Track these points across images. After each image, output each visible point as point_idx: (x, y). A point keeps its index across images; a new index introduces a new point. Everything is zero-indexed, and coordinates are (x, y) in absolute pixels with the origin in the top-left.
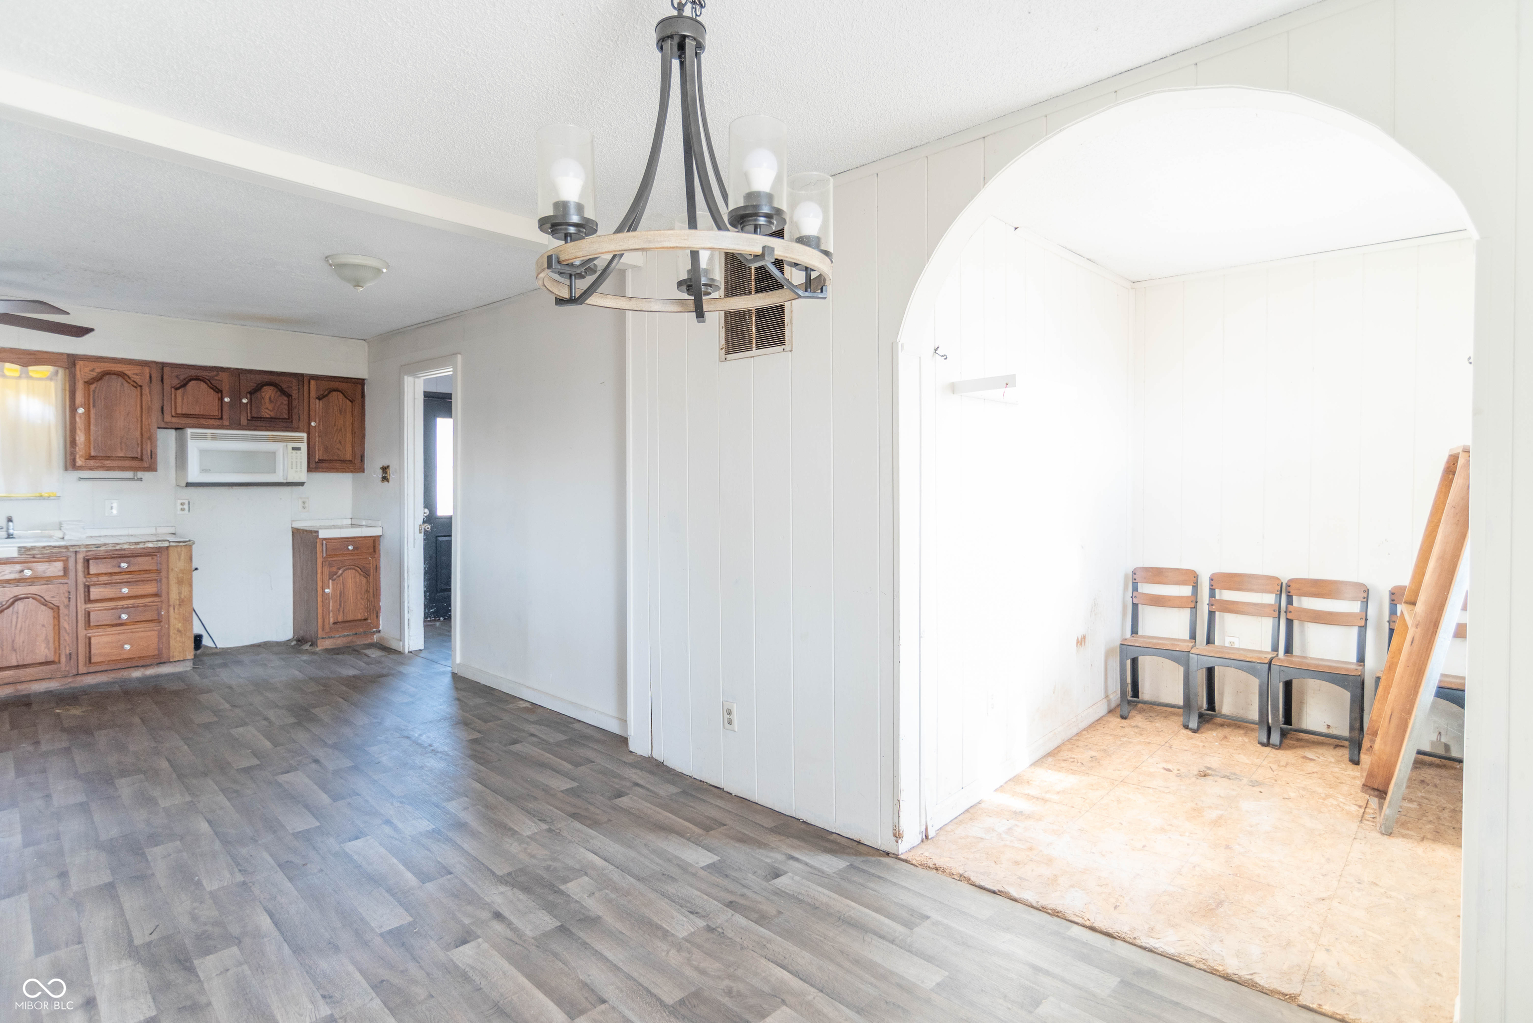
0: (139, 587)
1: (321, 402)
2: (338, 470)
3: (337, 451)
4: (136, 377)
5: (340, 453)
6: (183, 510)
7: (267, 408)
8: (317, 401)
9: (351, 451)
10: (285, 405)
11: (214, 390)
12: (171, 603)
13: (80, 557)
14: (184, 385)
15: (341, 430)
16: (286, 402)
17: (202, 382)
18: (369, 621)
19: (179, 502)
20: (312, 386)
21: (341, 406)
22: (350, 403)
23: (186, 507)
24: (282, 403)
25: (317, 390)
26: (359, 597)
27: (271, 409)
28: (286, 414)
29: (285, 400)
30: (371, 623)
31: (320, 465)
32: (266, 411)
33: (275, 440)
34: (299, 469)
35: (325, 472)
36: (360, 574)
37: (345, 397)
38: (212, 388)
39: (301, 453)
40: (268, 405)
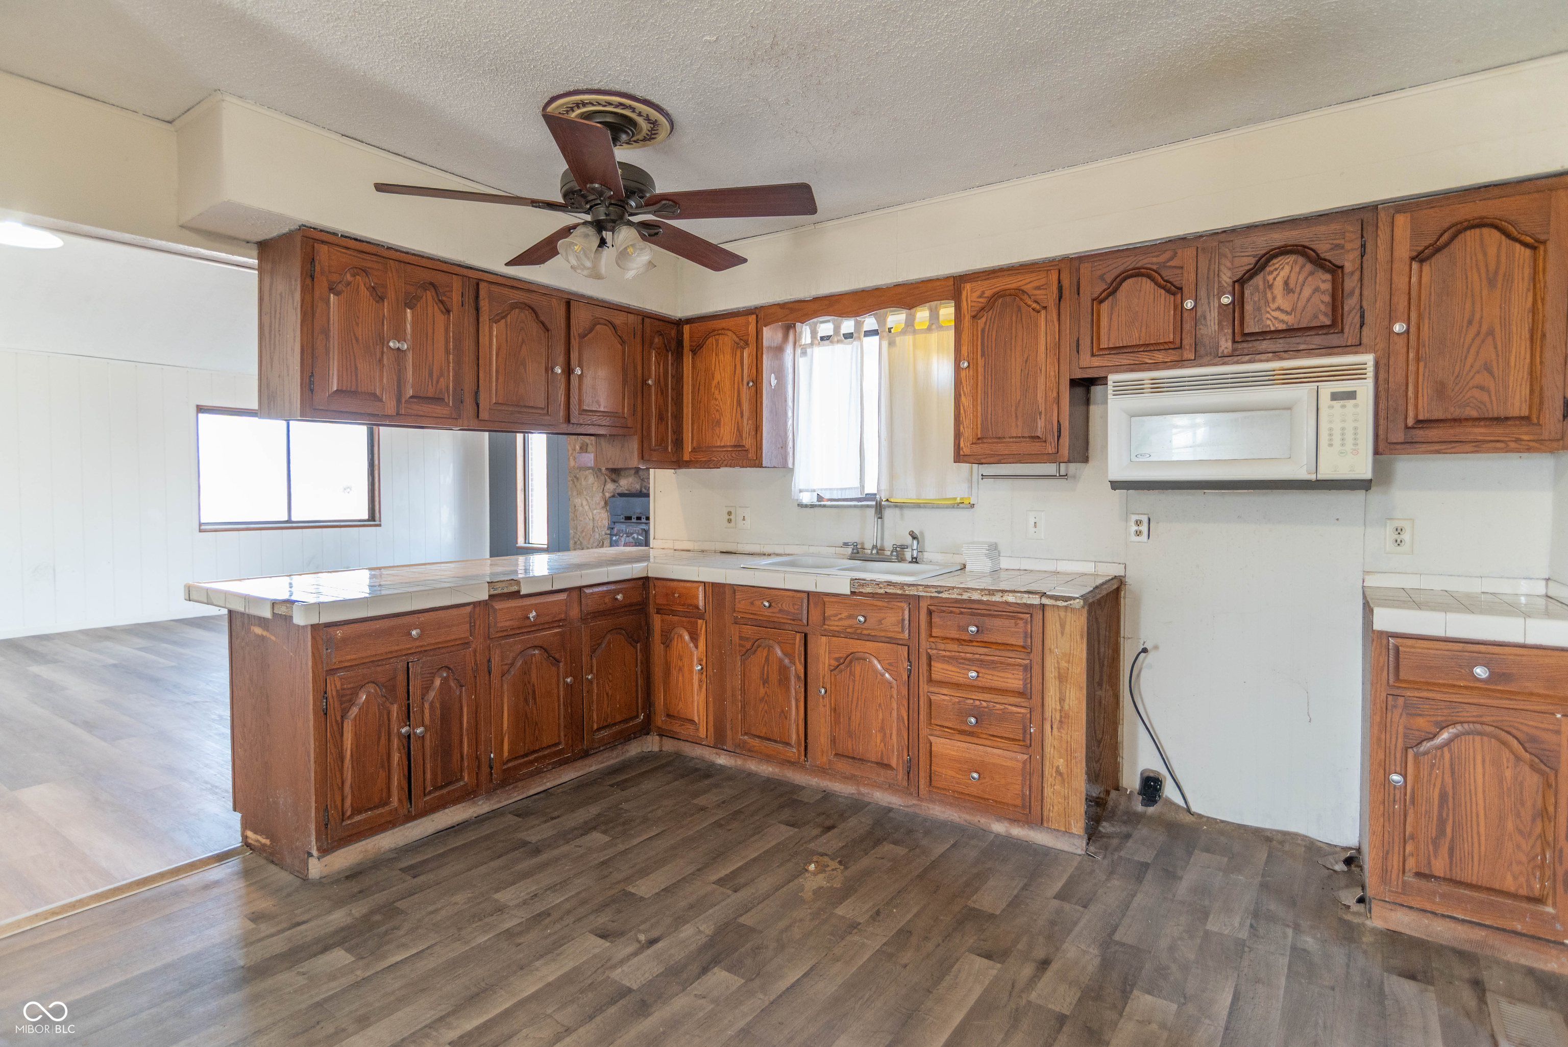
0: (996, 673)
1: (1426, 267)
2: (1478, 446)
3: (1476, 393)
4: (1038, 292)
5: (1485, 398)
6: (1138, 533)
7: (1279, 309)
8: (1415, 265)
9: (1526, 391)
10: (1323, 292)
11: (1168, 291)
12: (1048, 714)
13: (924, 605)
14: (1112, 290)
15: (1491, 333)
16: (1327, 286)
17: (1144, 279)
18: (1550, 909)
19: (1134, 518)
20: (1398, 232)
21: (1492, 267)
22: (1528, 252)
23: (1144, 528)
24: (1317, 290)
25: (1416, 234)
26: (1510, 826)
27: (1289, 310)
28: (1326, 314)
29: (1323, 281)
30: (1554, 917)
31: (1420, 434)
32: (1277, 314)
33: (1289, 378)
34: (1349, 445)
35: (1438, 452)
36: (1518, 758)
37: (1508, 235)
38: (1163, 288)
39: (1356, 406)
40: (1281, 301)
